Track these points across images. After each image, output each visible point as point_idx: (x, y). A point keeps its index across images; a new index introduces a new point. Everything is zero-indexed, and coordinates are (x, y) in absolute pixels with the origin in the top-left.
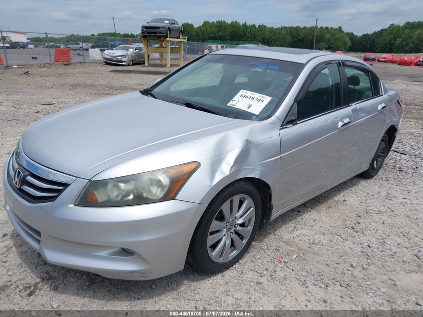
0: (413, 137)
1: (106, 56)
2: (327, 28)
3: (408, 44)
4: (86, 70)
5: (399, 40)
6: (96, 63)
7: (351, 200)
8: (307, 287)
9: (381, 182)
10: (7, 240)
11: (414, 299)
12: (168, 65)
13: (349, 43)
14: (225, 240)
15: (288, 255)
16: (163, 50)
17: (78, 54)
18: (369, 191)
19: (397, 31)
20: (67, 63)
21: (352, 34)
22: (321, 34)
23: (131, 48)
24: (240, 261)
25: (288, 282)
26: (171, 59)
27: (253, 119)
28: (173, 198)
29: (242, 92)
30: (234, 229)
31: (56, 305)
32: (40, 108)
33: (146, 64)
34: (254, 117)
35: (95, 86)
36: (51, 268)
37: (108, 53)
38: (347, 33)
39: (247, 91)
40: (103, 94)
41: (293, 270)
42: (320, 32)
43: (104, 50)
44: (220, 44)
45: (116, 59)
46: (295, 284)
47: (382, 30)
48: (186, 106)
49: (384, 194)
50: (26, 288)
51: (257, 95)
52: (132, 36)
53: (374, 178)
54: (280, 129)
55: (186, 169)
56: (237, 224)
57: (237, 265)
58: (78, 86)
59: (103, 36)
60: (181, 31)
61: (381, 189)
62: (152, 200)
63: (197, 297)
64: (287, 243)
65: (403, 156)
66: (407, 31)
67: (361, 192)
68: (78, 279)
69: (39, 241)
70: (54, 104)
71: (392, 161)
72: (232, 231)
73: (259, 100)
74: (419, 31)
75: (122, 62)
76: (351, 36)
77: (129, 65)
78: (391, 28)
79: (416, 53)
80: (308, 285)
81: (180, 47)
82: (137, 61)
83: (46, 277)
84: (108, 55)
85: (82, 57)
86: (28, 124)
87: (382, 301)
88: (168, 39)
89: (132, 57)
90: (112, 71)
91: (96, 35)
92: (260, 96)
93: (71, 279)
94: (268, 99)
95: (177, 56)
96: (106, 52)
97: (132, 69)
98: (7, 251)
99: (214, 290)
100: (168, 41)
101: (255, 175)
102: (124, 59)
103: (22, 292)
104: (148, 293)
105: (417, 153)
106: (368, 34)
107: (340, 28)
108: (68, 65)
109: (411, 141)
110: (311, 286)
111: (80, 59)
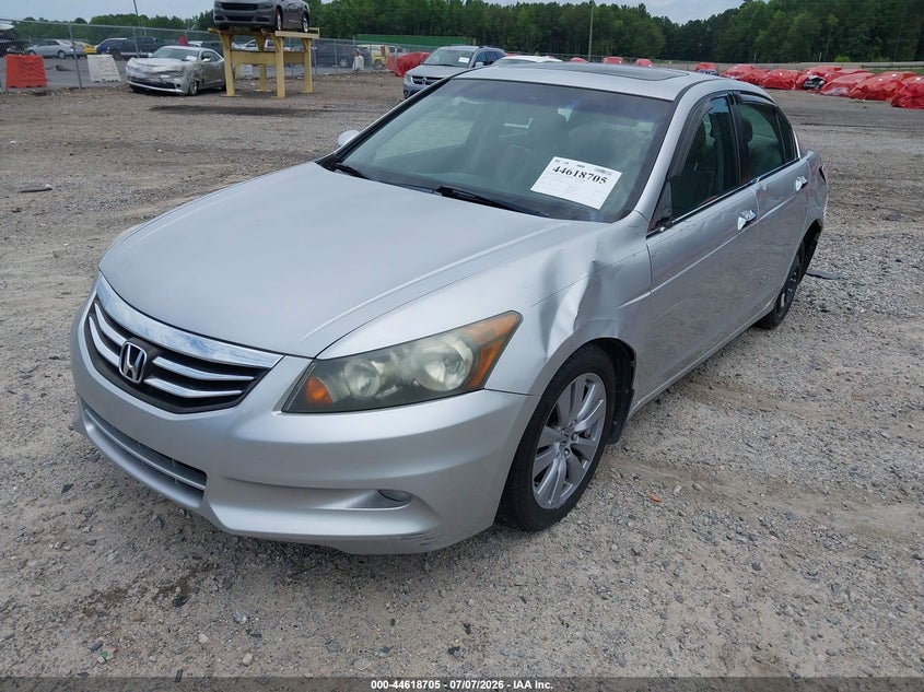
0: (831, 243)
1: (133, 73)
2: (615, 7)
3: (780, 43)
4: (91, 107)
5: (762, 34)
6: (109, 89)
7: (749, 373)
8: (715, 544)
9: (794, 335)
10: (75, 498)
11: (906, 549)
12: (281, 92)
13: (662, 41)
14: (557, 466)
15: (665, 487)
16: (267, 59)
17: (59, 68)
18: (777, 356)
19: (757, 15)
20: (40, 90)
21: (667, 20)
22: (604, 19)
23: (191, 53)
24: (578, 505)
25: (678, 537)
26: (287, 78)
27: (593, 218)
28: (480, 387)
29: (558, 161)
30: (570, 442)
31: (245, 619)
32: (22, 200)
33: (230, 91)
34: (593, 214)
35: (129, 146)
36: (200, 547)
37: (139, 66)
38: (656, 19)
39: (567, 160)
40: (155, 163)
41: (680, 514)
42: (601, 16)
43: (127, 58)
44: (389, 42)
45: (158, 81)
46: (691, 541)
47: (727, 12)
48: (444, 195)
49: (805, 358)
50: (165, 591)
51: (590, 168)
52: (176, 23)
53: (779, 328)
54: (648, 237)
55: (499, 328)
56: (576, 433)
57: (572, 514)
58: (87, 144)
59: (107, 23)
60: (306, 13)
61: (797, 350)
62: (437, 392)
63: (519, 579)
64: (655, 464)
65: (821, 281)
66: (777, 15)
67: (762, 358)
68: (268, 565)
69: (199, 493)
70: (49, 189)
71: (803, 293)
72: (568, 446)
73: (596, 179)
74: (801, 16)
75: (172, 86)
76: (664, 25)
77: (189, 94)
78: (746, 7)
79: (795, 61)
80: (717, 539)
81: (306, 51)
82: (208, 85)
83: (197, 565)
84: (137, 70)
85: (74, 76)
86: (6, 239)
87: (854, 559)
88: (277, 33)
89: (196, 75)
90: (156, 109)
91: (88, 20)
92: (598, 170)
93: (253, 565)
94: (614, 176)
95: (297, 71)
96: (132, 63)
97: (200, 104)
98: (86, 521)
99: (545, 564)
100: (278, 38)
101: (612, 332)
102: (177, 81)
103: (160, 598)
104: (420, 580)
105: (845, 274)
106: (697, 21)
107: (642, 6)
108: (43, 94)
109: (828, 251)
110: (722, 542)
111: (70, 81)
